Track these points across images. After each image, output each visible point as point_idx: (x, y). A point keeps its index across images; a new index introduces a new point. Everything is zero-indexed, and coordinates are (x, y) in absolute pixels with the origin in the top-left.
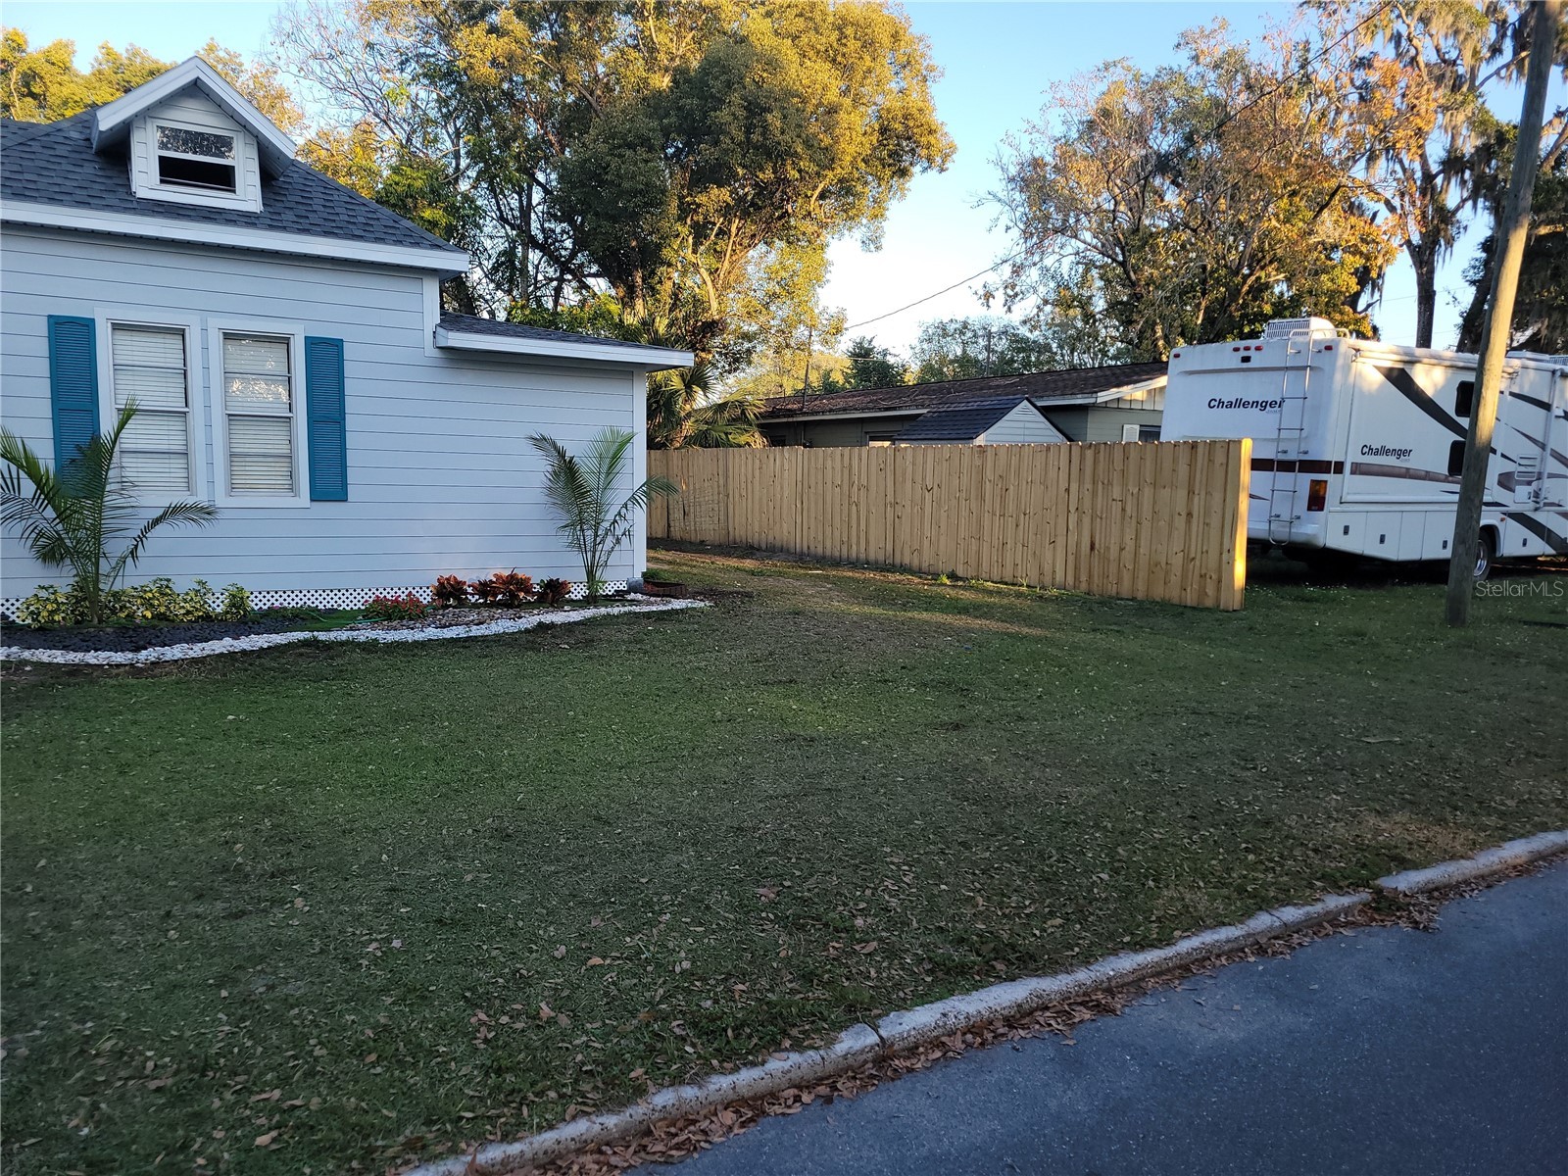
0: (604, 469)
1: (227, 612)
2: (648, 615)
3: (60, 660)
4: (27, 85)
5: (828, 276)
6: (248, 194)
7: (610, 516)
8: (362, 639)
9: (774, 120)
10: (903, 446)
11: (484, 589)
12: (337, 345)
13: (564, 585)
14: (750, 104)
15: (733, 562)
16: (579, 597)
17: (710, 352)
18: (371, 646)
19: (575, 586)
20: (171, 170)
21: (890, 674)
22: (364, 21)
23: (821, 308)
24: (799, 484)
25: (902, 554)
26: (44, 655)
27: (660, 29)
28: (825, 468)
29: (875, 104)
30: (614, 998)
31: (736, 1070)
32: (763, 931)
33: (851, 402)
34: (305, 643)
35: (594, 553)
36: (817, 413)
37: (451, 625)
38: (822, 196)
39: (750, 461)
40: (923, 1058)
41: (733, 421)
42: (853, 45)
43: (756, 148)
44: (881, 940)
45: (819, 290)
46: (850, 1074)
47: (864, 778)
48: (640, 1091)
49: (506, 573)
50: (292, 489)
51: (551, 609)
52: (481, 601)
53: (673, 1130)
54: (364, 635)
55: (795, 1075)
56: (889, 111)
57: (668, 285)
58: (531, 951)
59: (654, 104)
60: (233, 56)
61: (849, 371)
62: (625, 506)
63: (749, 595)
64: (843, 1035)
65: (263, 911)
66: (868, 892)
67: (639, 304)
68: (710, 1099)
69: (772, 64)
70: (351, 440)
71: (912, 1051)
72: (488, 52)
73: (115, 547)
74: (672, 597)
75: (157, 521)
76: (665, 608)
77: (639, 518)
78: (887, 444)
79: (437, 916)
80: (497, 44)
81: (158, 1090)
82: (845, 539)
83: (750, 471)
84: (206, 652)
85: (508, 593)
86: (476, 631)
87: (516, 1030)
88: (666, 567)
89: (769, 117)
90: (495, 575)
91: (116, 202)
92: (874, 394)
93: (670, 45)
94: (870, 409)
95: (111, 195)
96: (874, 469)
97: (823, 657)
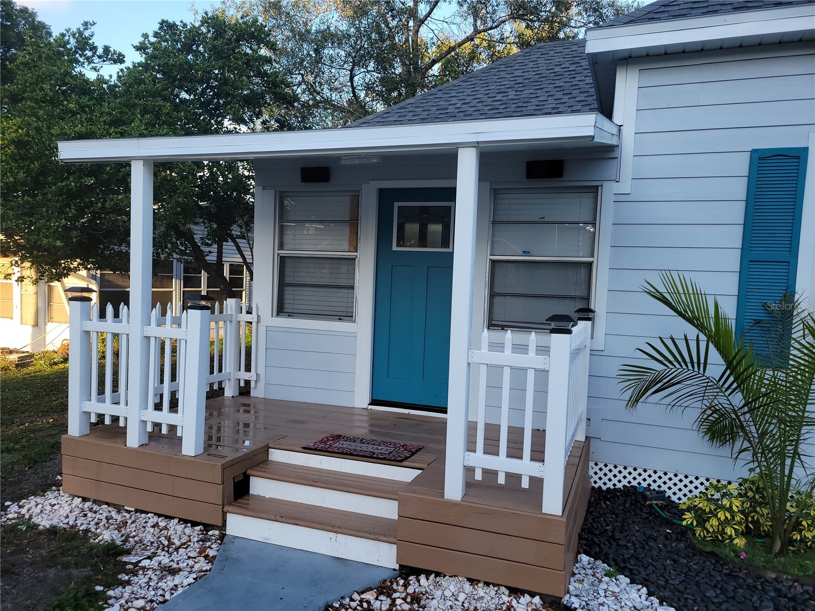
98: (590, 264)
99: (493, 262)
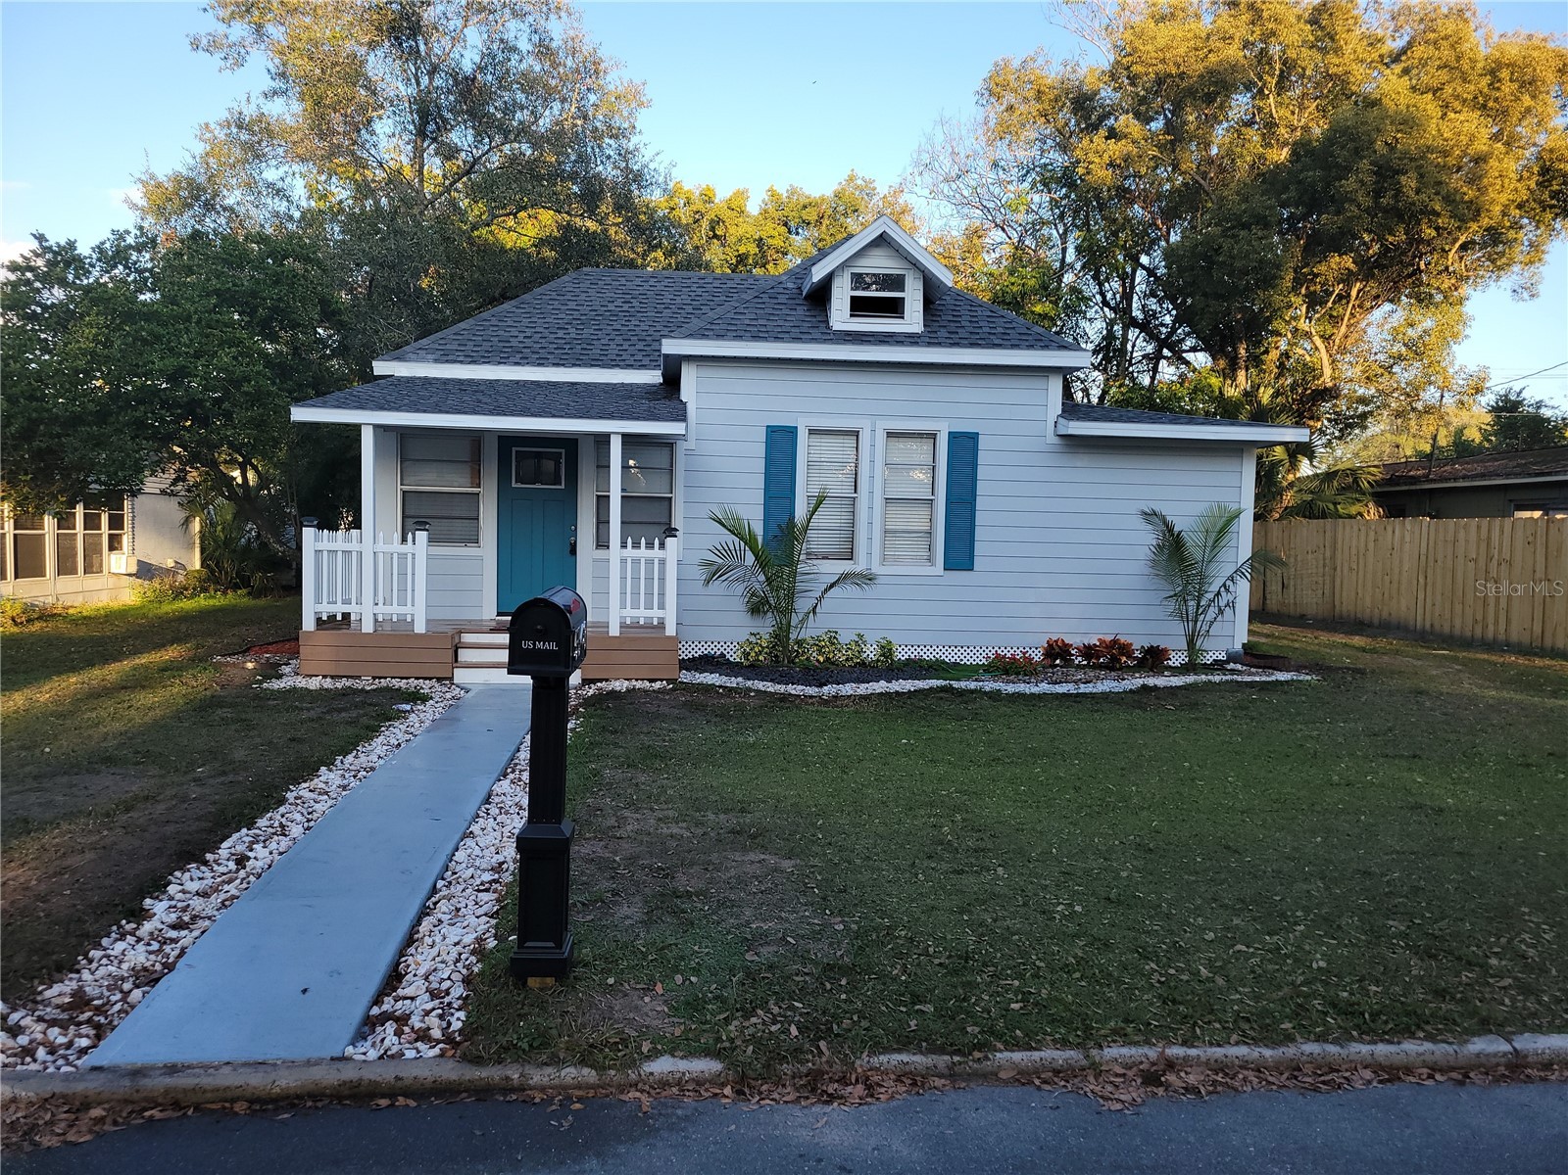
0: (1210, 543)
1: (878, 660)
2: (1252, 684)
3: (771, 689)
4: (713, 229)
5: (1468, 331)
6: (913, 320)
7: (1214, 588)
8: (987, 689)
9: (1409, 182)
10: (1559, 516)
11: (1088, 652)
12: (974, 437)
13: (1165, 651)
14: (1380, 167)
15: (1340, 638)
16: (1177, 664)
17: (1318, 420)
18: (996, 696)
19: (1174, 654)
20: (859, 306)
21: (1534, 758)
22: (990, 143)
23: (1457, 368)
24: (1423, 558)
25: (1554, 635)
26: (760, 685)
27: (1281, 104)
28: (1455, 541)
29: (1534, 145)
30: (1260, 976)
31: (1375, 1043)
32: (1394, 953)
33: (1492, 466)
34: (942, 689)
35: (1196, 622)
36: (1447, 480)
37: (1061, 682)
38: (1464, 247)
39: (1363, 532)
40: (1557, 1073)
41: (1342, 490)
42: (1508, 88)
43: (1385, 211)
44: (1515, 979)
45: (1455, 348)
46: (1483, 1070)
47: (1500, 848)
48: (1289, 1039)
49: (1109, 638)
50: (930, 560)
51: (1151, 673)
52: (1085, 663)
53: (1319, 1072)
54: (989, 686)
55: (1428, 1058)
56: (1551, 151)
57: (1274, 355)
58: (1185, 931)
59: (1270, 180)
60: (868, 182)
61: (1489, 428)
62: (1232, 578)
63: (1361, 672)
64: (1476, 1039)
65: (976, 872)
66: (1503, 940)
67: (1241, 375)
68: (1351, 1058)
69: (1408, 123)
70: (980, 518)
71: (1547, 1066)
72: (1106, 156)
73: (803, 604)
74: (1275, 669)
75: (832, 586)
76: (1268, 679)
77: (1243, 590)
78: (1537, 514)
79: (1104, 895)
80: (1116, 147)
81: (940, 964)
82: (1479, 617)
83: (1362, 545)
84: (869, 692)
85: (1110, 656)
86: (1084, 689)
87: (1181, 980)
88: (1263, 640)
89: (1403, 179)
90: (1099, 640)
91: (819, 336)
92: (1522, 458)
93: (1291, 117)
94: (1517, 475)
95: (816, 330)
96: (1519, 543)
97: (1453, 737)
98: (671, 498)
99: (598, 496)
